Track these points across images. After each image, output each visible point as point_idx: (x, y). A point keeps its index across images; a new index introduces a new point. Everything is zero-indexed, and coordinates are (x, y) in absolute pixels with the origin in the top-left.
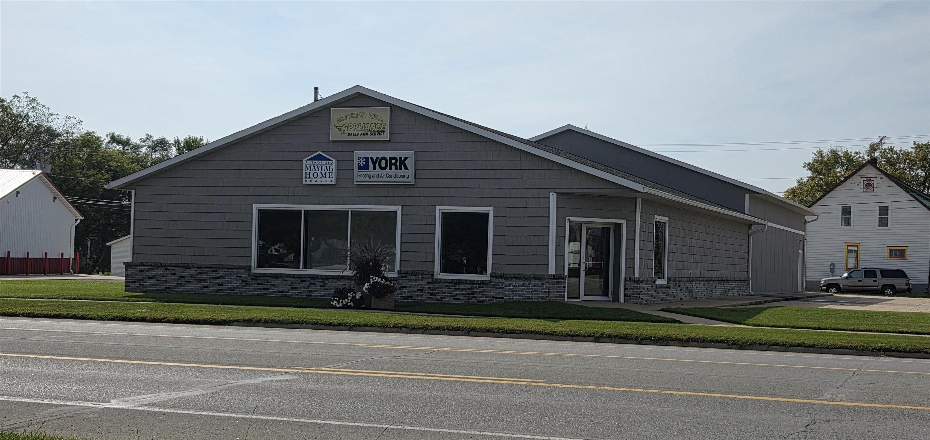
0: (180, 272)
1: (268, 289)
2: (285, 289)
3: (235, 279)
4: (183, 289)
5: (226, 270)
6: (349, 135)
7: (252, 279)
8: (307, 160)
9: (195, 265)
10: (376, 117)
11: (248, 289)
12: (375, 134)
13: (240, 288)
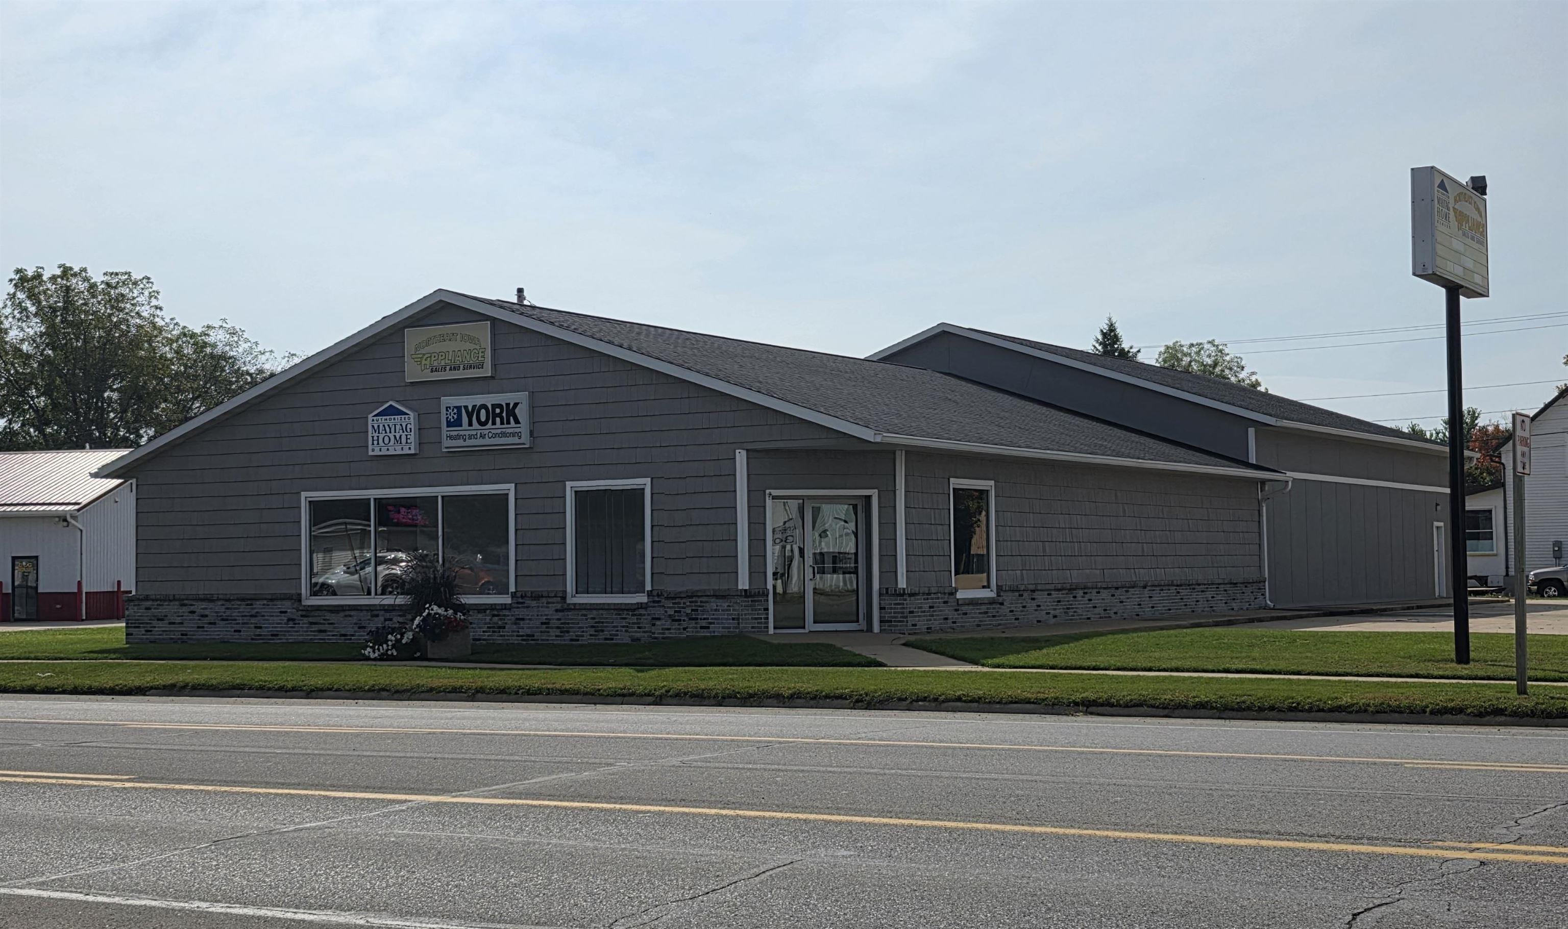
0: (202, 609)
1: (325, 631)
2: (350, 631)
3: (277, 616)
4: (207, 635)
5: (265, 602)
6: (432, 371)
7: (302, 616)
8: (375, 416)
9: (220, 597)
10: (472, 340)
11: (297, 632)
12: (471, 367)
13: (285, 631)
